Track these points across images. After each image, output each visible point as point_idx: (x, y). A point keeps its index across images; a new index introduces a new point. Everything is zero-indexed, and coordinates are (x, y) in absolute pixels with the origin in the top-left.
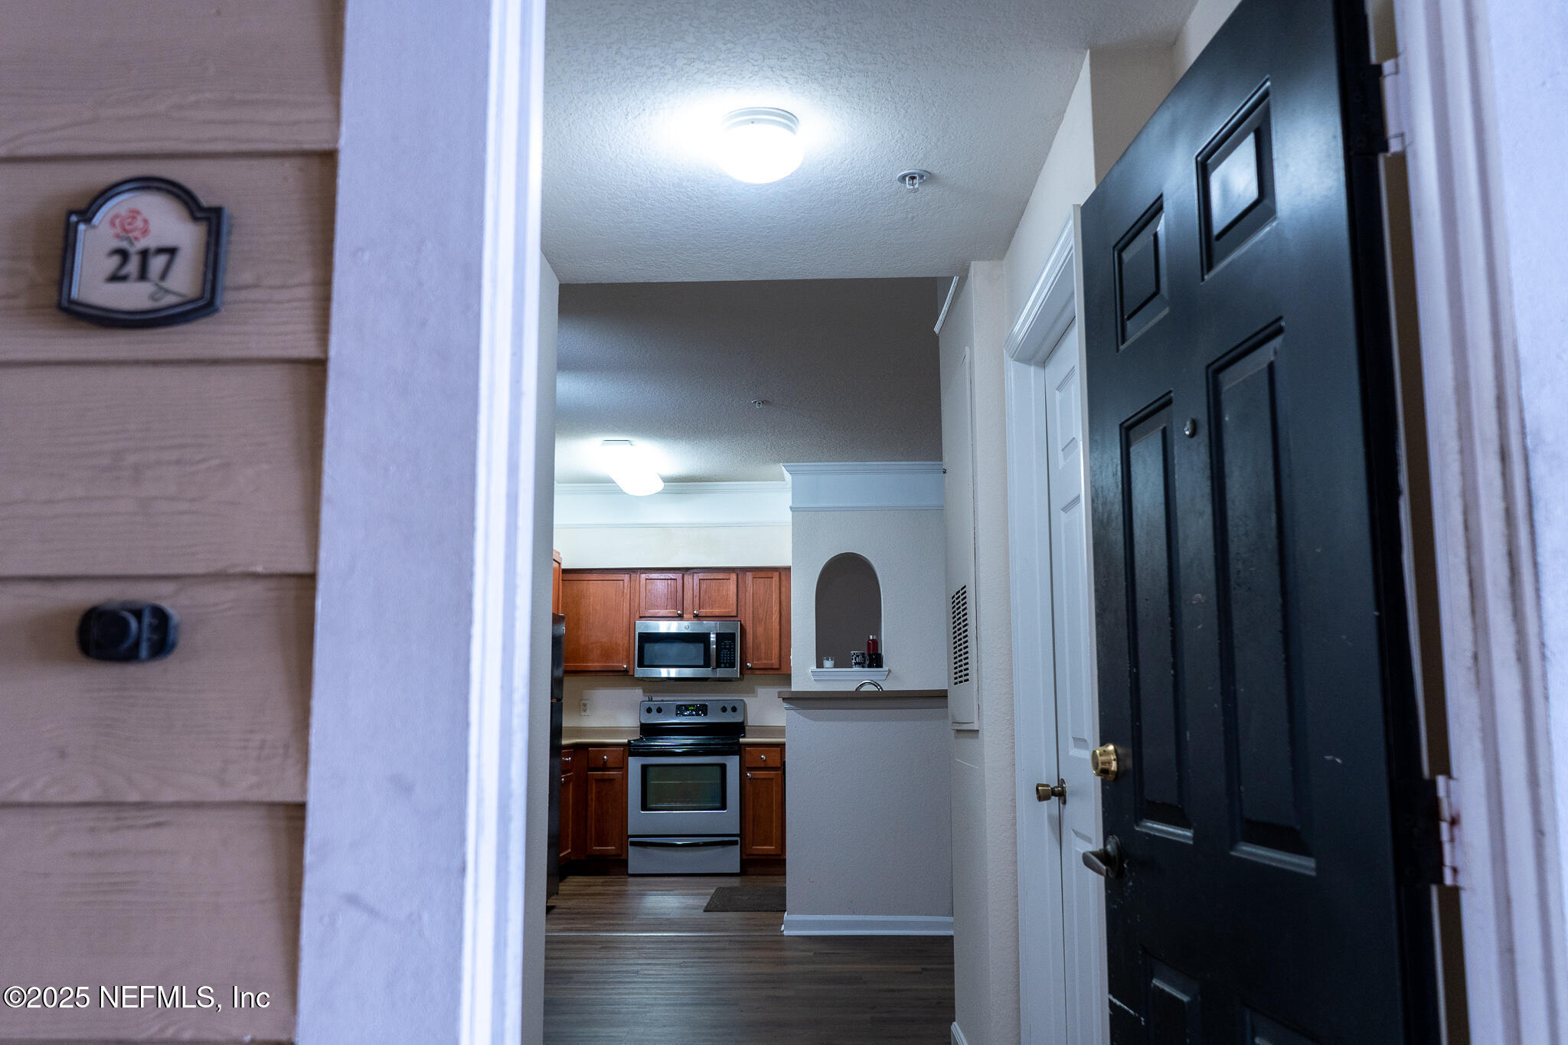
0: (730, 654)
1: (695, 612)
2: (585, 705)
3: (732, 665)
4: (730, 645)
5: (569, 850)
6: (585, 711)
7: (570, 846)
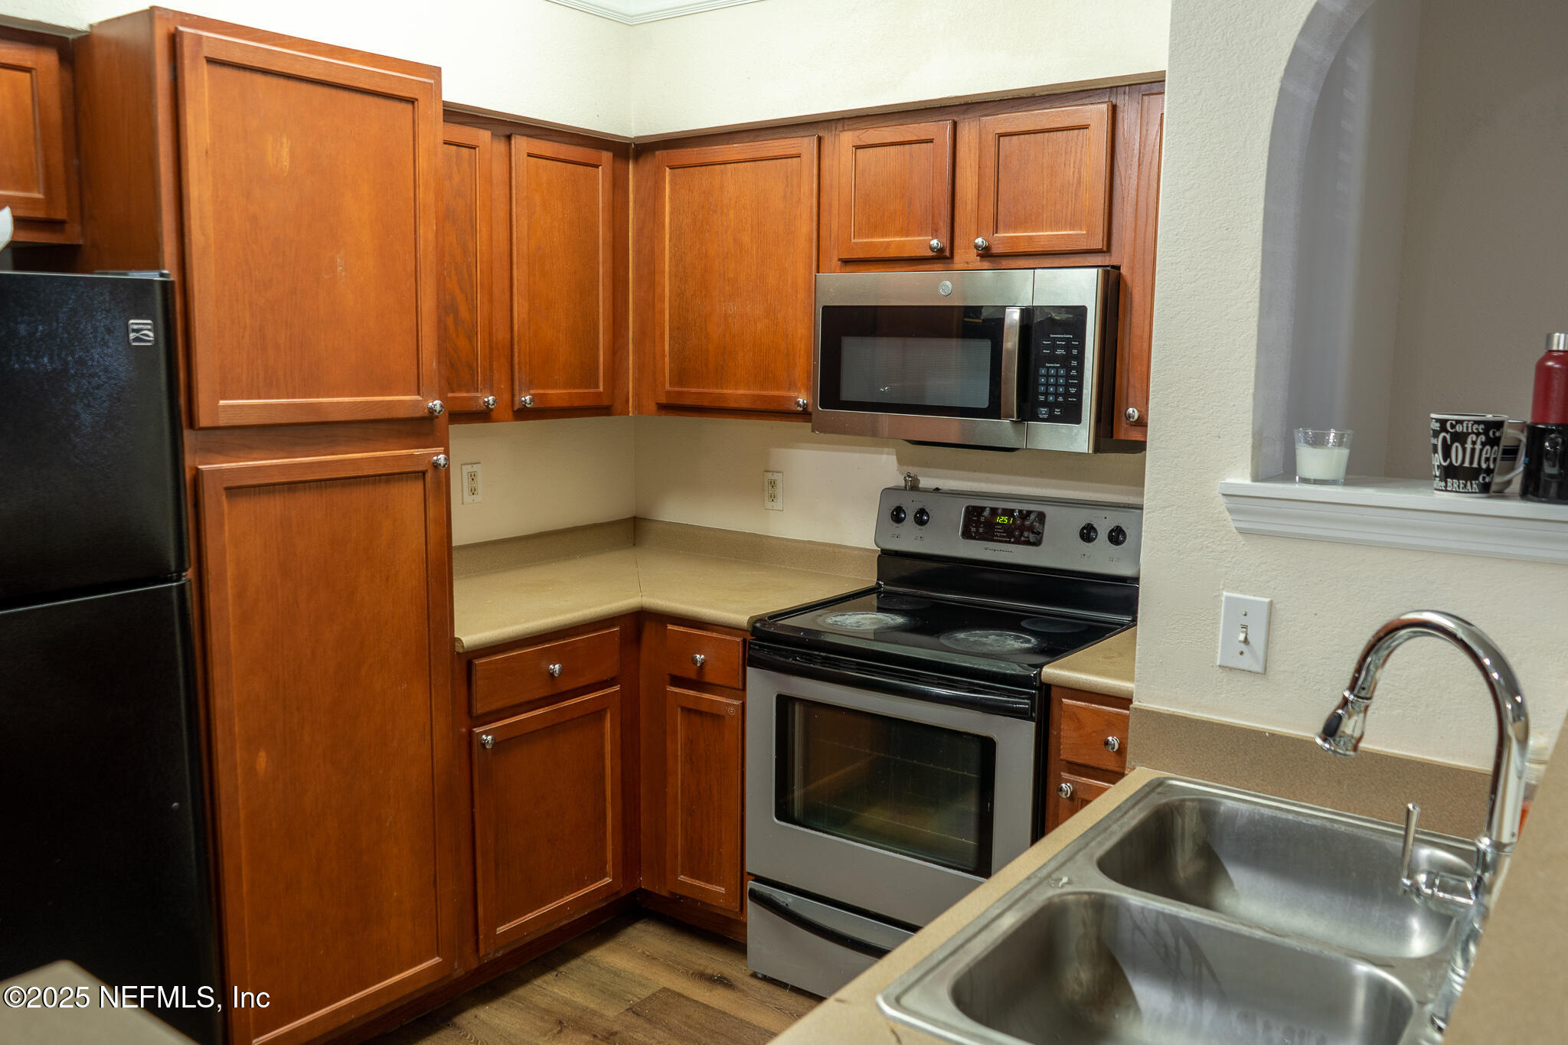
0: (1068, 376)
1: (979, 241)
2: (773, 484)
3: (1071, 414)
4: (1068, 347)
5: (608, 880)
6: (773, 498)
7: (609, 867)
